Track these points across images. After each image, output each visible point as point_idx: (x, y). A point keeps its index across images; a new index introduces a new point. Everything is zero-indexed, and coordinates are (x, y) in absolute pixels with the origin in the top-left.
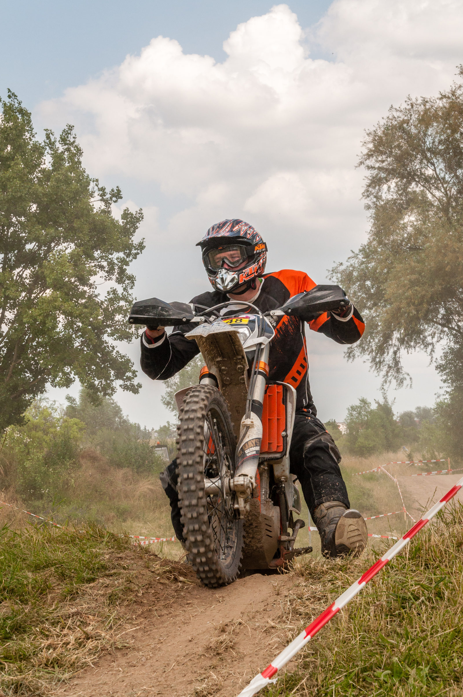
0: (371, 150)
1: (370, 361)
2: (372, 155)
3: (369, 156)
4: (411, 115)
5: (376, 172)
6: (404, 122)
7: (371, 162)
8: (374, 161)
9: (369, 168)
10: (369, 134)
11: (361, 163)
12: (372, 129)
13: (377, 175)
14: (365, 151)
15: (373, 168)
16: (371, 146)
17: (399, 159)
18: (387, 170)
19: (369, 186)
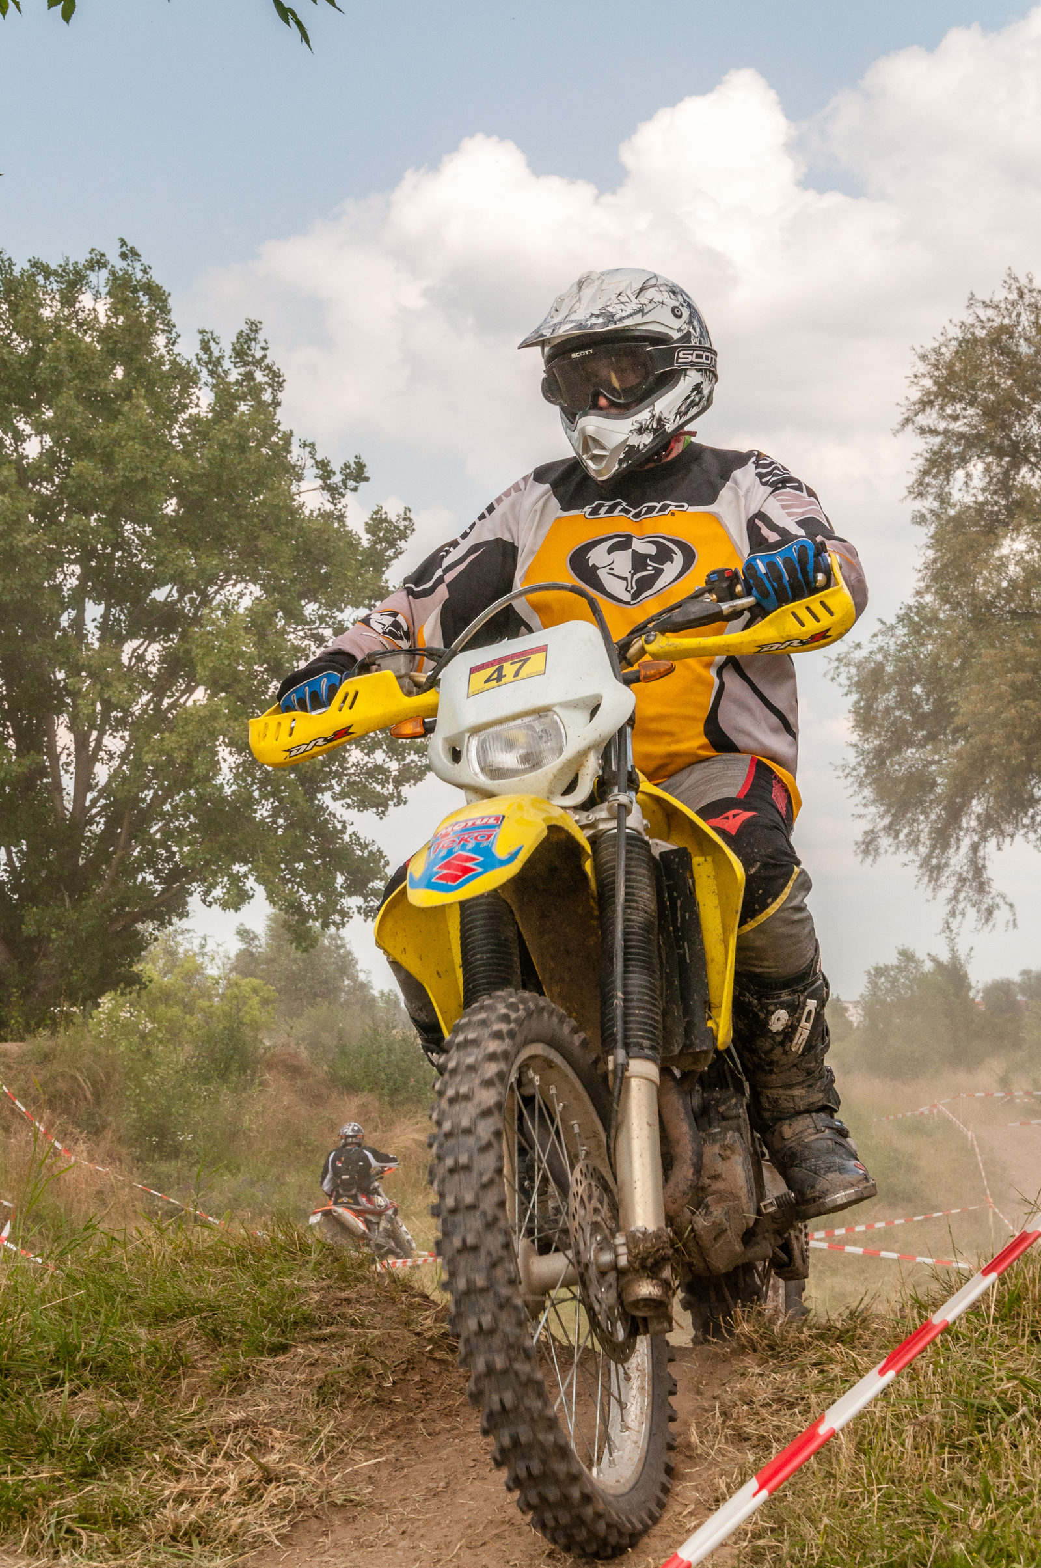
0: (929, 393)
1: (918, 864)
2: (931, 403)
3: (925, 404)
4: (1019, 315)
5: (938, 440)
6: (1003, 329)
7: (929, 418)
8: (935, 415)
9: (923, 431)
10: (923, 358)
11: (908, 420)
12: (930, 344)
13: (942, 446)
14: (916, 395)
15: (934, 432)
16: (928, 383)
17: (990, 413)
18: (962, 436)
19: (926, 473)
